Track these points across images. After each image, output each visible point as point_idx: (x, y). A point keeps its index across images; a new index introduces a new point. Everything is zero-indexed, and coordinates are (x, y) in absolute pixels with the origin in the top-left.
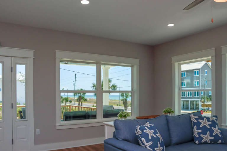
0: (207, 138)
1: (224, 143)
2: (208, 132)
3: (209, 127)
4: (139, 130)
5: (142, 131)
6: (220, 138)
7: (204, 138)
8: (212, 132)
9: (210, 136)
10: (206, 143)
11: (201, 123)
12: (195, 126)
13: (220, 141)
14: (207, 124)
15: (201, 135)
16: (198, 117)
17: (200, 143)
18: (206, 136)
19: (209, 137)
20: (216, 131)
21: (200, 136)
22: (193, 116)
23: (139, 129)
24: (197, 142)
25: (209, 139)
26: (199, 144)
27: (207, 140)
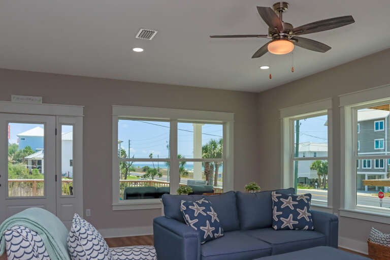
0: (289, 222)
1: (313, 230)
2: (291, 215)
3: (293, 209)
4: (183, 206)
5: (187, 207)
6: (307, 223)
7: (285, 223)
8: (296, 214)
9: (294, 220)
10: (287, 228)
11: (283, 203)
12: (276, 207)
13: (307, 227)
14: (291, 204)
15: (281, 218)
16: (281, 195)
17: (279, 229)
18: (288, 220)
19: (291, 221)
20: (303, 214)
21: (279, 220)
22: (275, 194)
23: (183, 204)
24: (276, 227)
25: (291, 224)
26: (277, 230)
27: (288, 225)
